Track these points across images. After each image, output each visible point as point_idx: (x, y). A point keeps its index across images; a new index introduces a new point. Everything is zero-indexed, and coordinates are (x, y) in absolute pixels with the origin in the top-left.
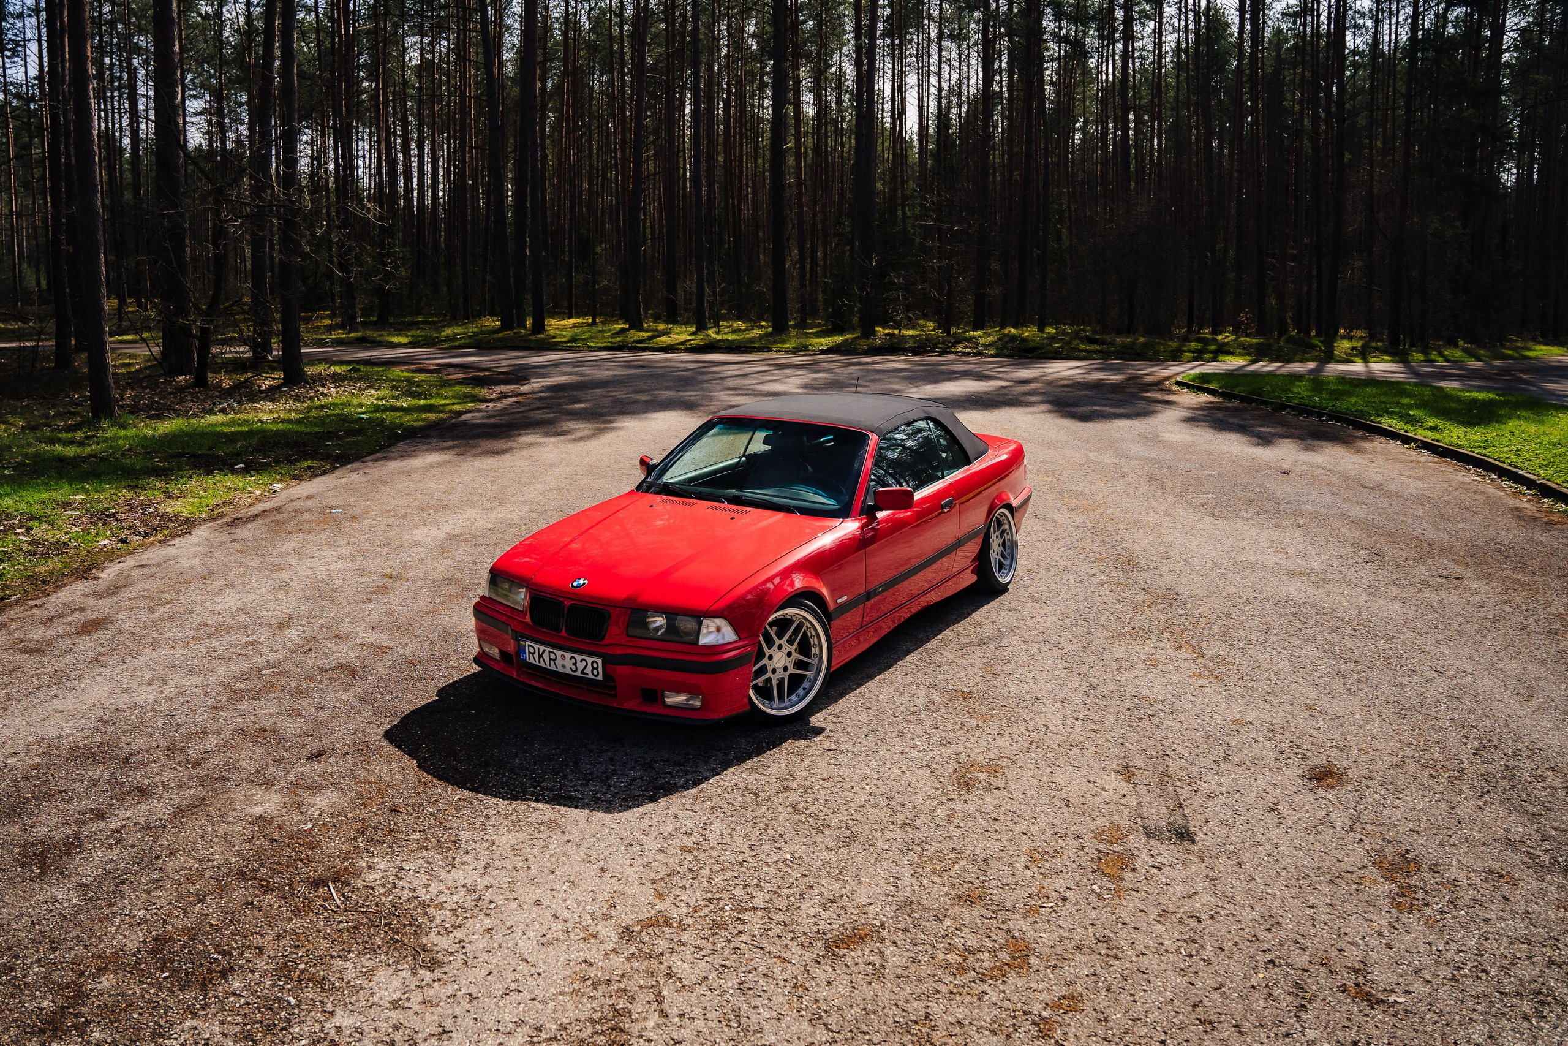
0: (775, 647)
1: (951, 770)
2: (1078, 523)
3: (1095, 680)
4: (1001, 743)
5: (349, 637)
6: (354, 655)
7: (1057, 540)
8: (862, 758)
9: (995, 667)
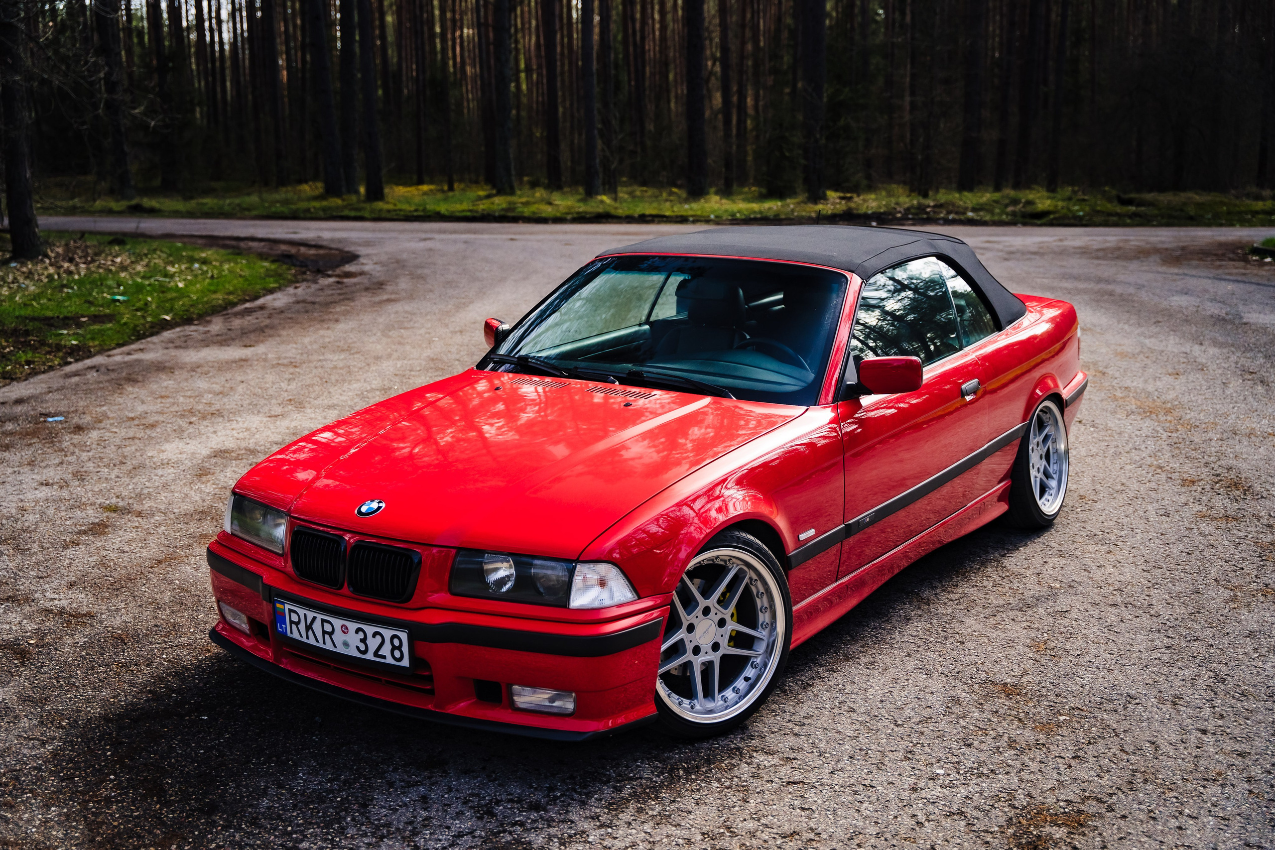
0: (699, 611)
1: (1002, 821)
2: (1145, 432)
3: (1222, 667)
4: (1082, 772)
5: (28, 599)
6: (30, 627)
7: (1117, 454)
8: (847, 798)
9: (1051, 644)
